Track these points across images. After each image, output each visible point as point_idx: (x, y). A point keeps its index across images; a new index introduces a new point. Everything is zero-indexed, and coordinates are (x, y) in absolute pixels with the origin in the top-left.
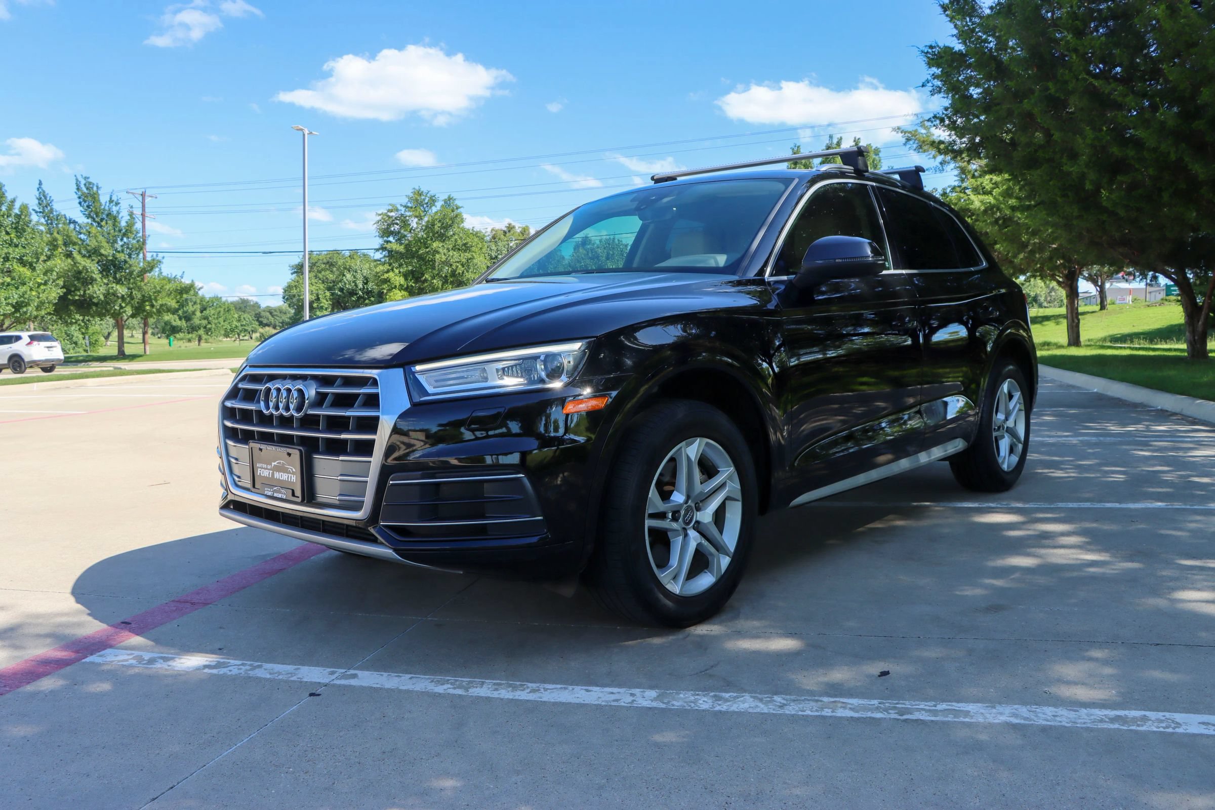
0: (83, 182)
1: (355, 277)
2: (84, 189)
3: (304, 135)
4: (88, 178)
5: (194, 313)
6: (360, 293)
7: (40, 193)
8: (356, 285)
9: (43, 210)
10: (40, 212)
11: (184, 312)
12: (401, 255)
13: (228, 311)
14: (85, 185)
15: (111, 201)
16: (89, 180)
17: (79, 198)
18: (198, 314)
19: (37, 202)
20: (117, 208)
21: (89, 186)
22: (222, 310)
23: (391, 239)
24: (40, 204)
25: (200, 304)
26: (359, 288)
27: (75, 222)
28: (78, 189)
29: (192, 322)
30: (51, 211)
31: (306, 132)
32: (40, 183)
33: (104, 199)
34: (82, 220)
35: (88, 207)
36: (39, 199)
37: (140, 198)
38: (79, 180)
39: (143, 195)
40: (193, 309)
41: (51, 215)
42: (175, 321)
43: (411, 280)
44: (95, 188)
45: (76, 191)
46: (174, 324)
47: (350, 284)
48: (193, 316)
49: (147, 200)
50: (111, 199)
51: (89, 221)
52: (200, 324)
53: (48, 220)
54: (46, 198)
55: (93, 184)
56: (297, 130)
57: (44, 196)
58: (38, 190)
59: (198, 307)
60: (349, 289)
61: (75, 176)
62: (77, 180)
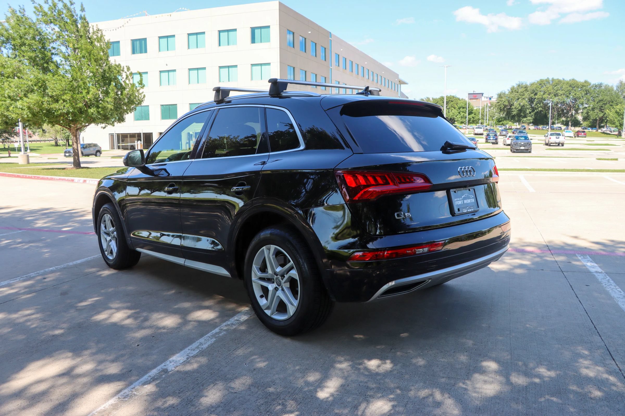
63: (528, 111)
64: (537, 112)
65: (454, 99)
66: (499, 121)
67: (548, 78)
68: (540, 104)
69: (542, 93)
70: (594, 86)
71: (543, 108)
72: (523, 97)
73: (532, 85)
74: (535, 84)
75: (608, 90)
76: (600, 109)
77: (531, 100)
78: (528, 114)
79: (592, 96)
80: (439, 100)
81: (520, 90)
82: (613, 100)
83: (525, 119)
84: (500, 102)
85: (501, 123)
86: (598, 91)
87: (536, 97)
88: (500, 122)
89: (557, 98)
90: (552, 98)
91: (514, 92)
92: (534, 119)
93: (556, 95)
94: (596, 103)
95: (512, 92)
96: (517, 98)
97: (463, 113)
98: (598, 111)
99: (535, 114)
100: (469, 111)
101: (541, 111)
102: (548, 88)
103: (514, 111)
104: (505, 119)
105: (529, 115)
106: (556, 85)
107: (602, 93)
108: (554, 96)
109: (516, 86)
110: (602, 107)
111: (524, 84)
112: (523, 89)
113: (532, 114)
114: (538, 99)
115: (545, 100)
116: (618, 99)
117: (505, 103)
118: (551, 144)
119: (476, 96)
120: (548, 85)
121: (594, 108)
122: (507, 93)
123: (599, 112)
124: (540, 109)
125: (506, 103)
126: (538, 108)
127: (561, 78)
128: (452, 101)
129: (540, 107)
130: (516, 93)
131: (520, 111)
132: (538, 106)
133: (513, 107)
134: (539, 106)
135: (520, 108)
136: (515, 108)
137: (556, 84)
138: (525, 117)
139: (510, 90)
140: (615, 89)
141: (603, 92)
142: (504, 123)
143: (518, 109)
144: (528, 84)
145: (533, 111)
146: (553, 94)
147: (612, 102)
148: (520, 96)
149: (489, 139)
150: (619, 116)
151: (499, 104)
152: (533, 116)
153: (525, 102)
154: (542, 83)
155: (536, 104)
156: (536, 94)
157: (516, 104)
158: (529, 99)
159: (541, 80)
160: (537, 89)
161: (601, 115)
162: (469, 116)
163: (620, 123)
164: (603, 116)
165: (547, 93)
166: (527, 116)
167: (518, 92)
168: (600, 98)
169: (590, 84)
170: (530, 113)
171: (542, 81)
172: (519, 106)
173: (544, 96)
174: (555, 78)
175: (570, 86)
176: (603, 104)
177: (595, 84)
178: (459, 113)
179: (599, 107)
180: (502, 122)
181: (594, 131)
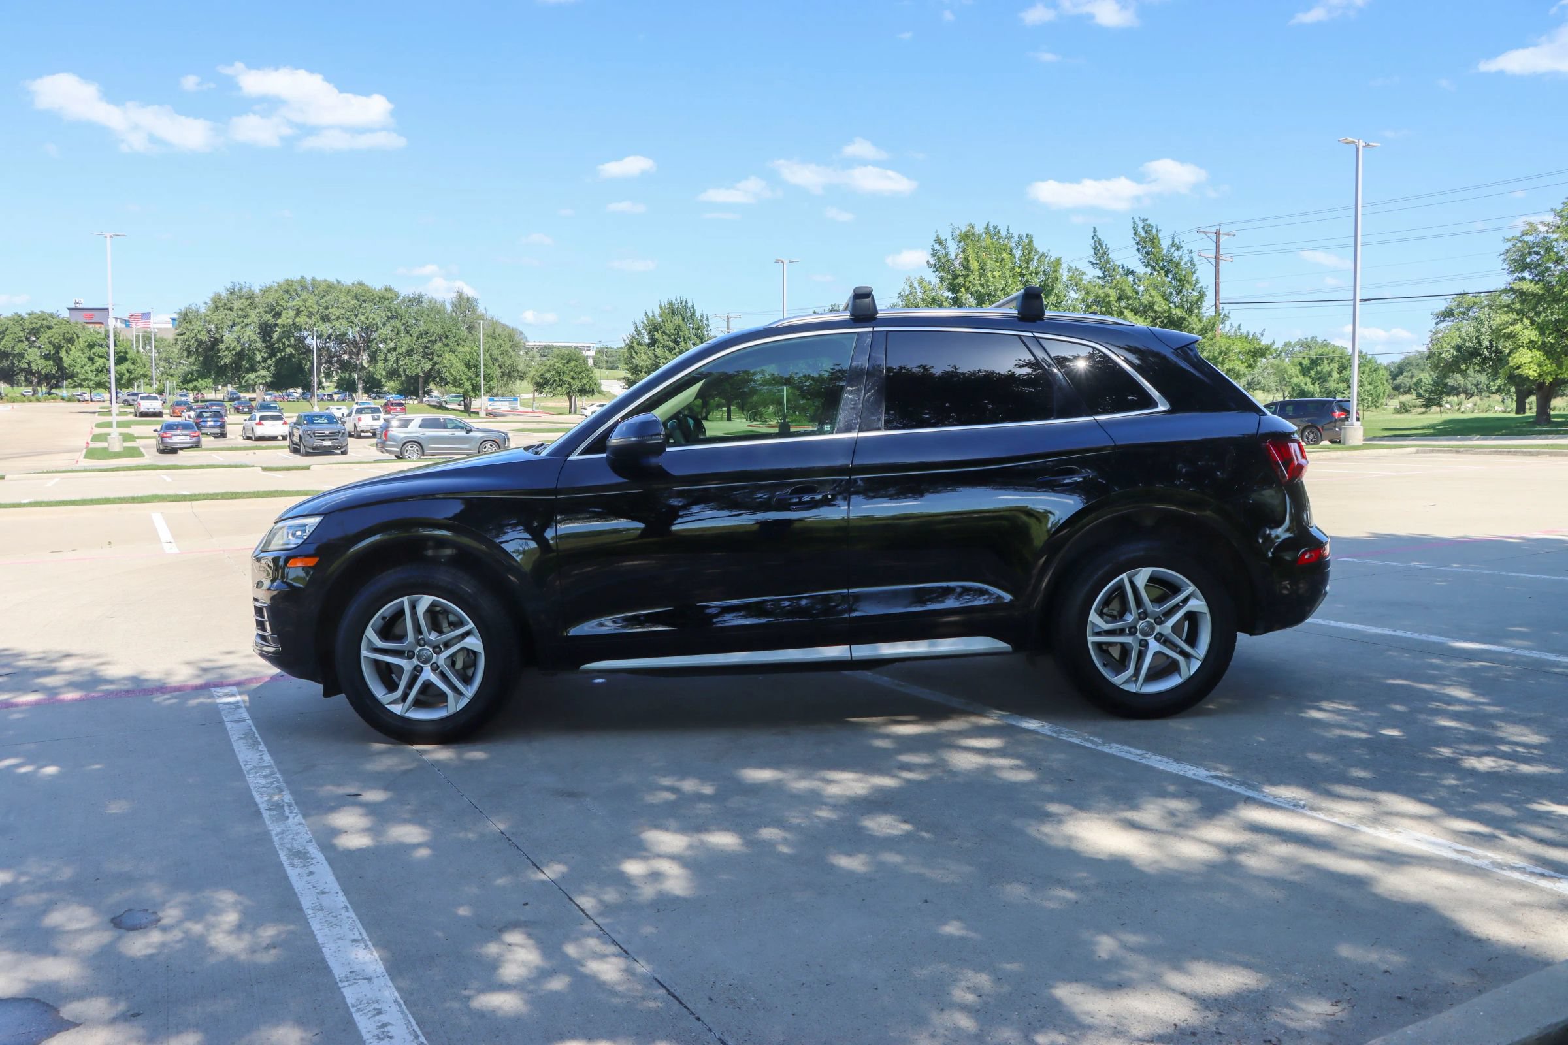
0: (1141, 225)
1: (1478, 331)
2: (1143, 233)
3: (1357, 149)
4: (1147, 220)
5: (1330, 374)
6: (1486, 352)
7: (1095, 241)
8: (1479, 342)
9: (1100, 260)
10: (1097, 264)
11: (1317, 373)
12: (1539, 299)
13: (1375, 370)
14: (1143, 228)
15: (1173, 244)
16: (1148, 222)
17: (1138, 243)
18: (1335, 375)
19: (1092, 252)
20: (1180, 253)
21: (1148, 228)
22: (1367, 369)
23: (1526, 275)
24: (1096, 254)
25: (1339, 362)
26: (1484, 345)
27: (1133, 272)
28: (1135, 234)
29: (1327, 385)
30: (1108, 262)
31: (1361, 144)
32: (1095, 231)
33: (1165, 244)
34: (1141, 270)
35: (1147, 253)
36: (1095, 249)
37: (1214, 238)
38: (1137, 223)
39: (1217, 234)
40: (1329, 369)
41: (1108, 266)
42: (1306, 385)
43: (1550, 334)
44: (1154, 231)
45: (1133, 236)
46: (1306, 388)
47: (1471, 341)
48: (1329, 378)
49: (1223, 239)
50: (1173, 242)
51: (1149, 270)
52: (1337, 389)
53: (1105, 271)
54: (1102, 247)
55: (1152, 227)
56: (1347, 143)
57: (1100, 244)
58: (1093, 238)
59: (1335, 366)
60: (1469, 347)
61: (1133, 219)
62: (1134, 223)
63: (259, 357)
64: (282, 358)
65: (55, 322)
66: (186, 380)
67: (302, 277)
68: (288, 339)
69: (292, 313)
70: (407, 300)
71: (296, 350)
72: (246, 321)
73: (265, 291)
74: (273, 289)
75: (436, 310)
76: (424, 352)
77: (266, 329)
78: (259, 362)
79: (404, 324)
80: (11, 323)
81: (236, 305)
82: (447, 333)
83: (252, 376)
84: (188, 333)
85: (191, 385)
86: (416, 313)
87: (279, 321)
88: (191, 381)
89: (328, 324)
90: (318, 324)
91: (222, 309)
92: (274, 376)
93: (325, 318)
94: (415, 338)
95: (217, 307)
96: (229, 323)
97: (103, 359)
98: (420, 358)
99: (278, 362)
100: (116, 353)
101: (291, 355)
102: (305, 301)
103: (226, 356)
104: (202, 375)
105: (263, 365)
106: (324, 295)
107: (425, 317)
108: (320, 321)
109: (224, 294)
110: (426, 347)
111: (246, 290)
112: (244, 302)
113: (270, 362)
114: (283, 326)
115: (300, 330)
116: (458, 332)
117: (199, 337)
118: (363, 434)
119: (91, 317)
120: (304, 295)
121: (412, 351)
122: (203, 310)
123: (424, 360)
124: (288, 351)
125: (204, 337)
126: (284, 348)
127: (332, 279)
128: (50, 328)
129: (288, 346)
130: (227, 312)
131: (240, 355)
132: (284, 344)
133: (222, 346)
134: (287, 343)
135: (239, 348)
136: (228, 348)
137: (322, 293)
138: (253, 369)
139: (210, 303)
140: (449, 308)
141: (428, 315)
142: (198, 385)
143: (234, 352)
144: (256, 289)
145: (272, 355)
146: (318, 316)
147: (447, 337)
148: (237, 320)
149: (203, 424)
150: (469, 369)
151: (185, 337)
152: (272, 368)
153: (251, 334)
154: (289, 289)
155: (280, 339)
156: (278, 315)
157: (229, 338)
158: (260, 327)
159: (287, 281)
160: (281, 303)
161: (428, 366)
162: (119, 367)
163: (472, 385)
164: (431, 369)
165: (305, 312)
166: (258, 367)
167: (231, 309)
168: (423, 326)
169: (397, 296)
170: (265, 360)
171: (289, 283)
172: (236, 343)
173: (298, 320)
174: (319, 277)
175: (357, 298)
176: (429, 341)
177: (408, 297)
178: (91, 359)
179: (421, 350)
180: (195, 383)
181: (416, 402)
